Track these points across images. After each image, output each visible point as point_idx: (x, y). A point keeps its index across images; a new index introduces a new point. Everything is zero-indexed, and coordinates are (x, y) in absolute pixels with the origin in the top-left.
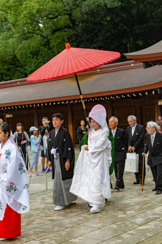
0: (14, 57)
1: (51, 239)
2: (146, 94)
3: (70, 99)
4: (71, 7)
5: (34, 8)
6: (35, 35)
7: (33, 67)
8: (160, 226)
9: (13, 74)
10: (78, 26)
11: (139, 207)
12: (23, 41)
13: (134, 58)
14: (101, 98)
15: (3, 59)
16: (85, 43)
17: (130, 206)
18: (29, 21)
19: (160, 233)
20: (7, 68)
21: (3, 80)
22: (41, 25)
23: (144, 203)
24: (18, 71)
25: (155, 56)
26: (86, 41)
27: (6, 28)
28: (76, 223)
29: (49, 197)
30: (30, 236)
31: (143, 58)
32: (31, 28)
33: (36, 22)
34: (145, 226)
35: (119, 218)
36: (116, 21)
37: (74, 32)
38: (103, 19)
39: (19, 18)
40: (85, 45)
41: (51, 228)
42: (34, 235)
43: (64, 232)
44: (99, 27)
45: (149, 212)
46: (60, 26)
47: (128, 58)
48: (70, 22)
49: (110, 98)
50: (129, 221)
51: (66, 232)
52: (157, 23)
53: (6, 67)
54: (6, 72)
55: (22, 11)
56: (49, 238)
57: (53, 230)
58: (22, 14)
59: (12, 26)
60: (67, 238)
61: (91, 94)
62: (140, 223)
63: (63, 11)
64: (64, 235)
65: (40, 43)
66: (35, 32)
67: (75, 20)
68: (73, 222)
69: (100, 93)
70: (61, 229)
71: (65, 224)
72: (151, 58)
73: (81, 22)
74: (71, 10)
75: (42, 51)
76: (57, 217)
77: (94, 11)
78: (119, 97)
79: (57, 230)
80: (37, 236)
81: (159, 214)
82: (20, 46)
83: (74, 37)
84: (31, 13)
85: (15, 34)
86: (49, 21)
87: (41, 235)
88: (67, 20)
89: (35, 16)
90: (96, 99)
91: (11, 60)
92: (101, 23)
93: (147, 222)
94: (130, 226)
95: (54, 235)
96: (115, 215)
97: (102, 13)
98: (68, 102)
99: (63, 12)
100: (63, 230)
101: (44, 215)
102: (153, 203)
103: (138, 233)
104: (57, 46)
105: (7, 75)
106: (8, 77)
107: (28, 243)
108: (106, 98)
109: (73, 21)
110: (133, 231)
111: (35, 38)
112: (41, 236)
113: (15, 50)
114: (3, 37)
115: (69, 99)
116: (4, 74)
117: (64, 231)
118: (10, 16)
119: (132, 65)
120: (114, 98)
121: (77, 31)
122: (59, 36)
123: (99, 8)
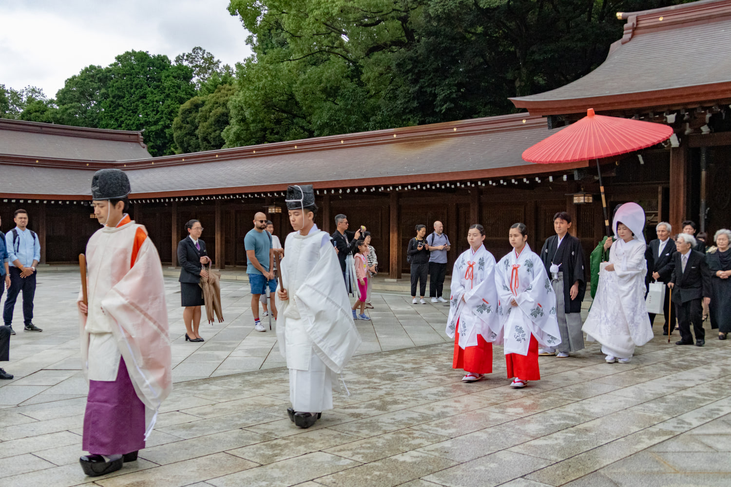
0: (290, 97)
1: (356, 451)
2: (549, 180)
3: (397, 183)
4: (407, 5)
5: (334, 5)
6: (332, 56)
7: (326, 118)
8: (577, 442)
9: (286, 131)
10: (418, 41)
11: (532, 402)
12: (308, 67)
13: (531, 107)
14: (458, 184)
15: (269, 100)
16: (431, 75)
17: (514, 398)
18: (323, 29)
19: (577, 456)
20: (275, 118)
21: (266, 141)
22: (345, 38)
23: (542, 394)
24: (296, 124)
25: (573, 105)
26: (434, 72)
27: (277, 41)
28: (405, 424)
29: (349, 370)
30: (312, 442)
31: (549, 109)
32: (325, 42)
33: (337, 32)
34: (545, 439)
35: (491, 419)
36: (495, 35)
37: (411, 53)
38: (469, 29)
39: (304, 24)
40: (429, 80)
41: (355, 430)
42: (322, 442)
43: (381, 440)
44: (460, 45)
45: (552, 412)
46: (382, 42)
47: (517, 106)
48: (404, 34)
49: (476, 184)
50: (513, 427)
51: (384, 441)
52: (577, 41)
53: (273, 116)
54: (273, 125)
55: (312, 11)
56: (351, 449)
57: (358, 435)
58: (310, 15)
59: (291, 38)
60: (387, 452)
61: (438, 174)
62: (535, 433)
63: (390, 13)
64: (381, 445)
65: (343, 72)
66: (333, 51)
67: (413, 31)
68: (398, 422)
69: (457, 173)
70: (375, 434)
71: (382, 424)
72: (565, 108)
73: (424, 34)
74: (407, 11)
75: (345, 88)
76: (366, 409)
77: (452, 13)
78: (494, 184)
79: (367, 435)
80: (327, 444)
81: (574, 418)
82: (302, 77)
83: (409, 64)
84: (328, 13)
85: (295, 53)
86: (362, 31)
87: (336, 442)
88: (397, 29)
89: (335, 20)
90: (448, 185)
91: (285, 103)
92: (464, 38)
93: (548, 432)
94: (514, 437)
95: (361, 444)
96: (483, 414)
97: (469, 18)
98: (391, 188)
99: (391, 15)
100: (378, 436)
101: (340, 404)
102: (561, 396)
103: (532, 453)
104: (375, 79)
105: (275, 132)
106: (276, 136)
107: (309, 455)
108: (469, 184)
109: (409, 33)
110: (520, 448)
111: (334, 63)
112: (335, 444)
113: (292, 83)
114: (271, 58)
115: (394, 183)
116: (268, 129)
117: (380, 438)
118: (288, 19)
119: (524, 121)
120: (484, 185)
121: (417, 52)
122: (380, 60)
123: (462, 9)
